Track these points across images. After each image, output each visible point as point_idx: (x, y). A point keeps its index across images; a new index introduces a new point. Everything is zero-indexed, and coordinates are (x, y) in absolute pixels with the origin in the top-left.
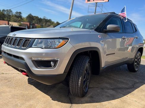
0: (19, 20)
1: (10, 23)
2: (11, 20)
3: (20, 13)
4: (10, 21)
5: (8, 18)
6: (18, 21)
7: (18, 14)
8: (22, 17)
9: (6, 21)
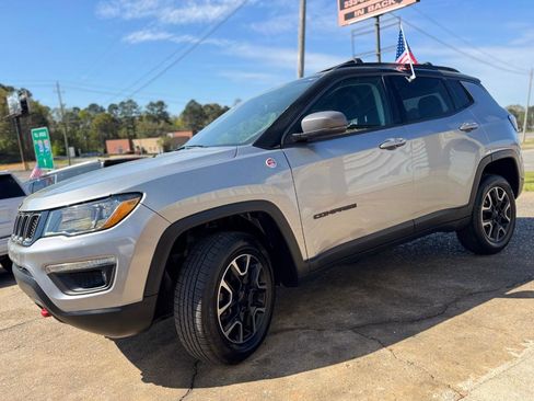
0: (162, 129)
1: (136, 142)
2: (138, 135)
3: (161, 104)
4: (135, 137)
5: (128, 128)
6: (158, 132)
7: (156, 109)
8: (170, 116)
9: (125, 138)
